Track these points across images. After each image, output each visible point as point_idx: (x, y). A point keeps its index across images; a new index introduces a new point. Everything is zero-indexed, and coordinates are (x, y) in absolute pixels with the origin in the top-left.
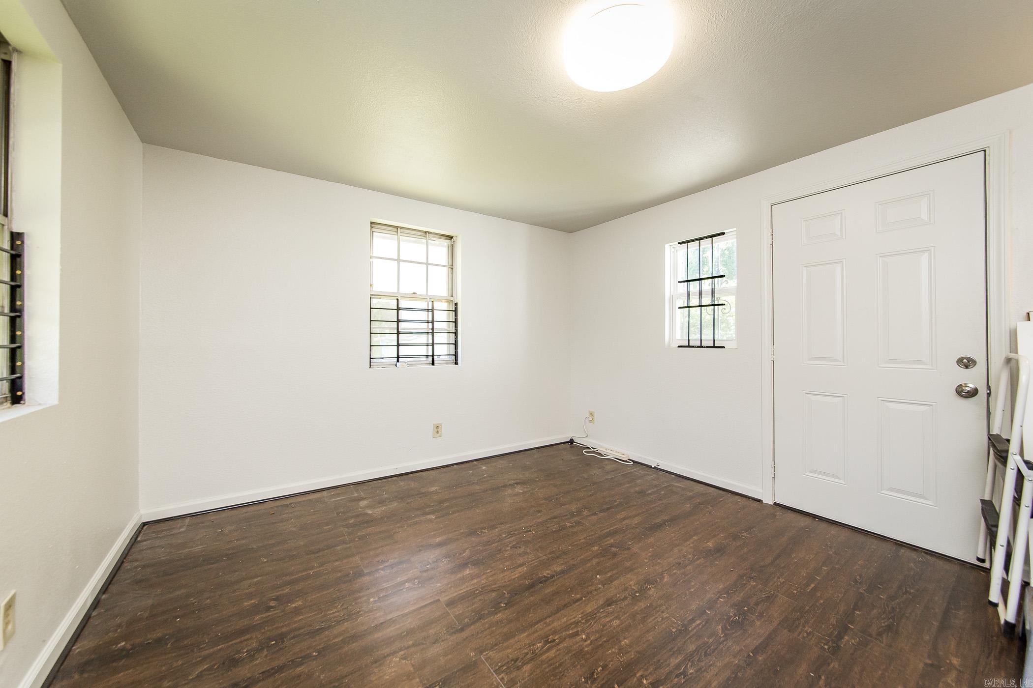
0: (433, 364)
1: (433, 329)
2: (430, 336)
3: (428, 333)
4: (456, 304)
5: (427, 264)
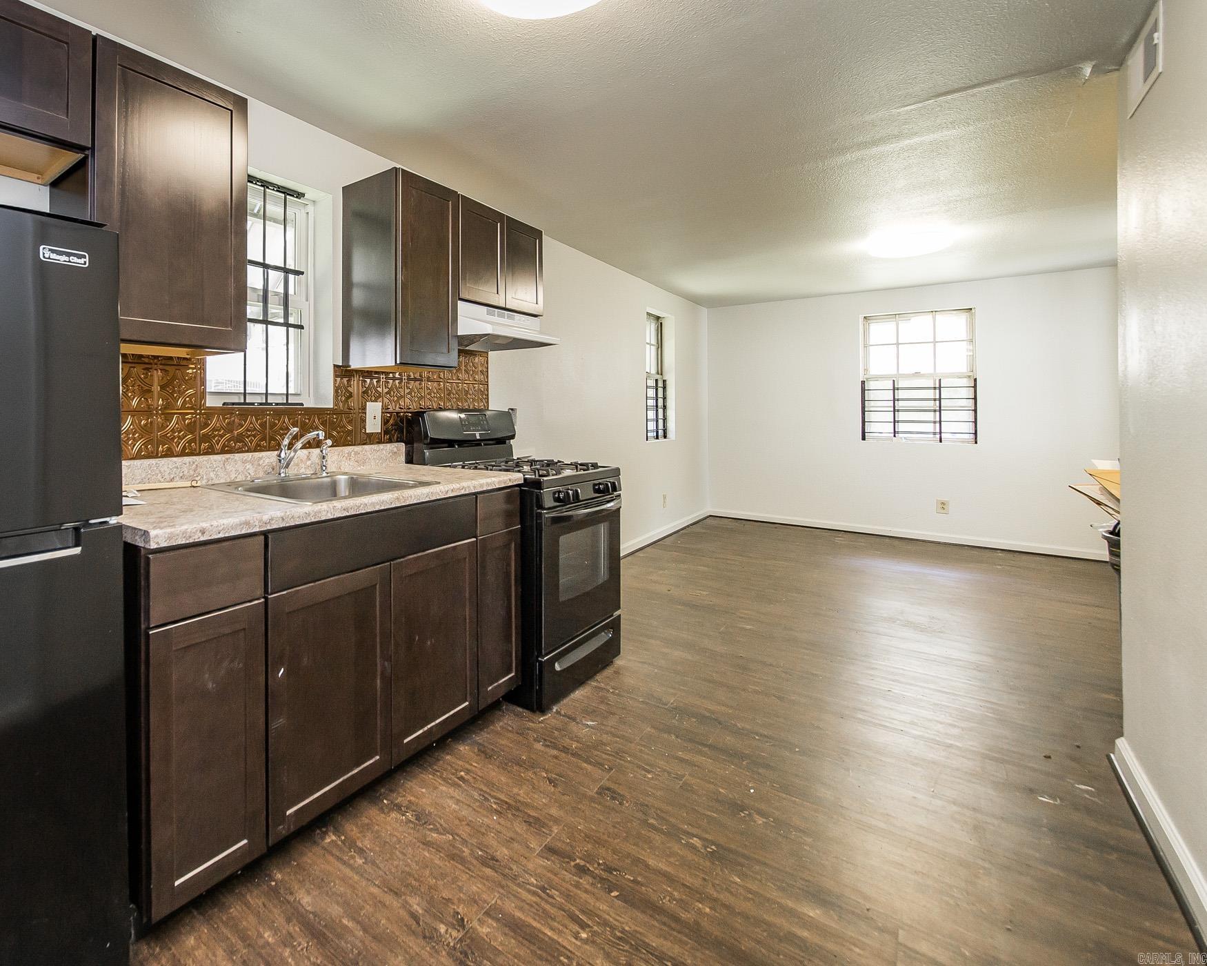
0: (941, 441)
1: (940, 407)
2: (938, 413)
3: (935, 411)
4: (975, 380)
5: (935, 342)
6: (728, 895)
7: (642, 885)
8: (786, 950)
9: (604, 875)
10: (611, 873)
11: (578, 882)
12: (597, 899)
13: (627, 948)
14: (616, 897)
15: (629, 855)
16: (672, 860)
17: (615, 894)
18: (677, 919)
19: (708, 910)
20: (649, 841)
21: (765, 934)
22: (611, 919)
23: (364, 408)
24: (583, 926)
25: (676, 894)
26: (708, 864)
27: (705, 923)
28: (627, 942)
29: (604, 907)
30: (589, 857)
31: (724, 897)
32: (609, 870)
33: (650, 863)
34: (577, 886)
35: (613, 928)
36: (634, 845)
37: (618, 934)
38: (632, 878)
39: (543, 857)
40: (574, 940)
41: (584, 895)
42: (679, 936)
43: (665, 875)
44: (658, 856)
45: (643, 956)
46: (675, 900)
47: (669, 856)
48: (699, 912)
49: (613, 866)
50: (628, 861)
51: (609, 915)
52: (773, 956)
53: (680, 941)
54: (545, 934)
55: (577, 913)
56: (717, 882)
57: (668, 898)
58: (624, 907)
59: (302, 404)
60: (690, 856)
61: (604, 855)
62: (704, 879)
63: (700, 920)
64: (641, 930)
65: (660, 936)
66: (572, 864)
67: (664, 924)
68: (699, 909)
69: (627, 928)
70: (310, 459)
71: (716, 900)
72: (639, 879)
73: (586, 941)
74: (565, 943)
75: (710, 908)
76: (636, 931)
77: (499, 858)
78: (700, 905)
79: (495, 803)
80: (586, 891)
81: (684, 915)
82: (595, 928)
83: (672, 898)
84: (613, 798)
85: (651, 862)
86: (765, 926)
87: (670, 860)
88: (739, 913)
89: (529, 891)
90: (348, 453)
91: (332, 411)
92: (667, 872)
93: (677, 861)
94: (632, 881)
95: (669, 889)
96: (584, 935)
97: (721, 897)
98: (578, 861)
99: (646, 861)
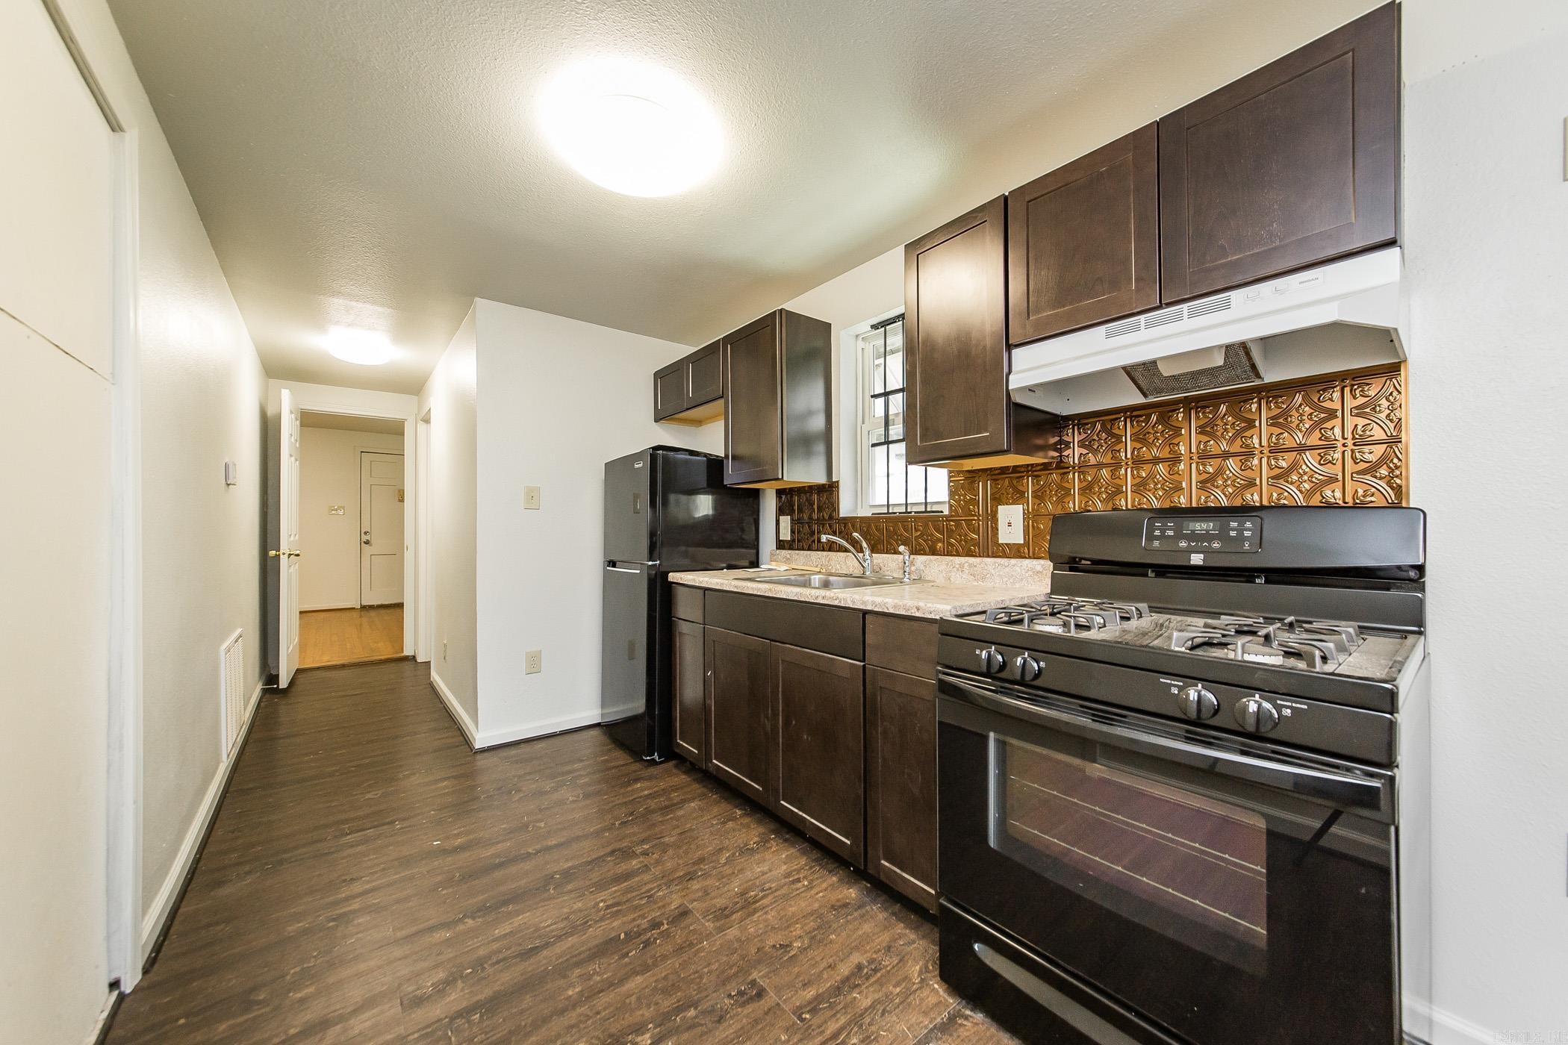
6: (573, 1022)
7: (620, 958)
8: (501, 1030)
9: (644, 938)
10: (643, 943)
11: (646, 918)
12: (625, 923)
13: (578, 923)
14: (620, 935)
15: (655, 965)
16: (633, 998)
17: (622, 936)
18: (577, 965)
19: (570, 993)
20: (666, 992)
21: (523, 1023)
22: (603, 924)
23: (994, 517)
24: (608, 907)
25: (599, 978)
26: (613, 1030)
27: (562, 982)
28: (582, 924)
29: (615, 924)
30: (666, 935)
31: (572, 1017)
32: (647, 944)
33: (638, 977)
34: (643, 917)
35: (596, 922)
36: (665, 976)
37: (590, 923)
38: (630, 954)
39: (680, 906)
40: (602, 898)
41: (632, 916)
42: (565, 958)
43: (622, 981)
44: (644, 989)
45: (566, 929)
46: (594, 974)
47: (639, 999)
48: (572, 985)
49: (648, 949)
50: (650, 961)
51: (608, 924)
52: (506, 1014)
53: (561, 957)
54: (614, 887)
55: (620, 908)
56: (589, 1022)
57: (598, 970)
58: (607, 936)
59: (942, 512)
60: (629, 1019)
61: (662, 947)
62: (598, 1013)
63: (566, 980)
64: (584, 937)
65: (572, 946)
66: (665, 922)
67: (580, 954)
68: (574, 987)
69: (591, 929)
70: (914, 565)
71: (574, 1006)
72: (626, 959)
73: (597, 904)
74: (603, 893)
75: (570, 997)
76: (585, 934)
77: (690, 882)
78: (577, 990)
79: (756, 896)
80: (634, 920)
81: (577, 971)
82: (602, 912)
83: (595, 973)
84: (741, 993)
85: (639, 979)
86: (528, 1029)
87: (634, 996)
88: (551, 1017)
89: (652, 889)
90: (960, 564)
91: (948, 518)
92: (623, 986)
93: (630, 1003)
94: (628, 954)
95: (605, 976)
96: (601, 905)
97: (574, 1014)
98: (666, 926)
99: (643, 974)
